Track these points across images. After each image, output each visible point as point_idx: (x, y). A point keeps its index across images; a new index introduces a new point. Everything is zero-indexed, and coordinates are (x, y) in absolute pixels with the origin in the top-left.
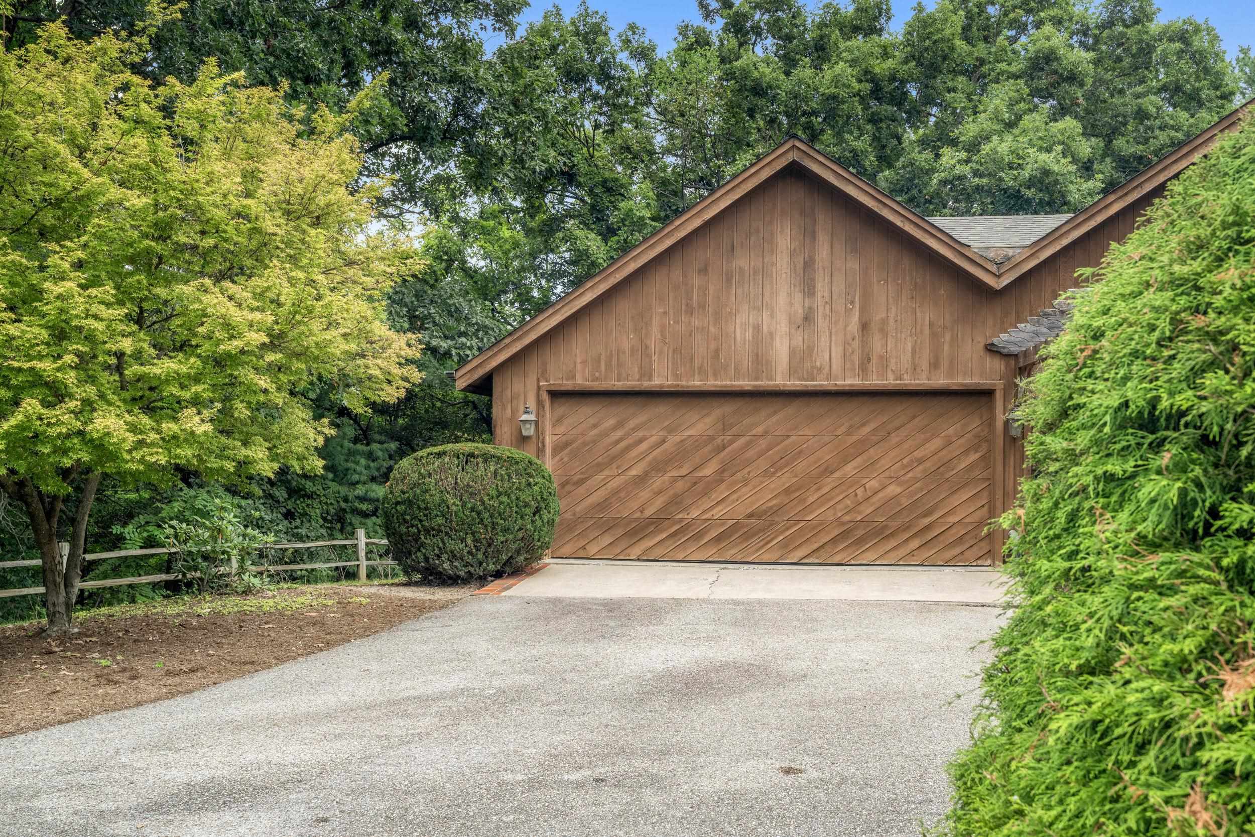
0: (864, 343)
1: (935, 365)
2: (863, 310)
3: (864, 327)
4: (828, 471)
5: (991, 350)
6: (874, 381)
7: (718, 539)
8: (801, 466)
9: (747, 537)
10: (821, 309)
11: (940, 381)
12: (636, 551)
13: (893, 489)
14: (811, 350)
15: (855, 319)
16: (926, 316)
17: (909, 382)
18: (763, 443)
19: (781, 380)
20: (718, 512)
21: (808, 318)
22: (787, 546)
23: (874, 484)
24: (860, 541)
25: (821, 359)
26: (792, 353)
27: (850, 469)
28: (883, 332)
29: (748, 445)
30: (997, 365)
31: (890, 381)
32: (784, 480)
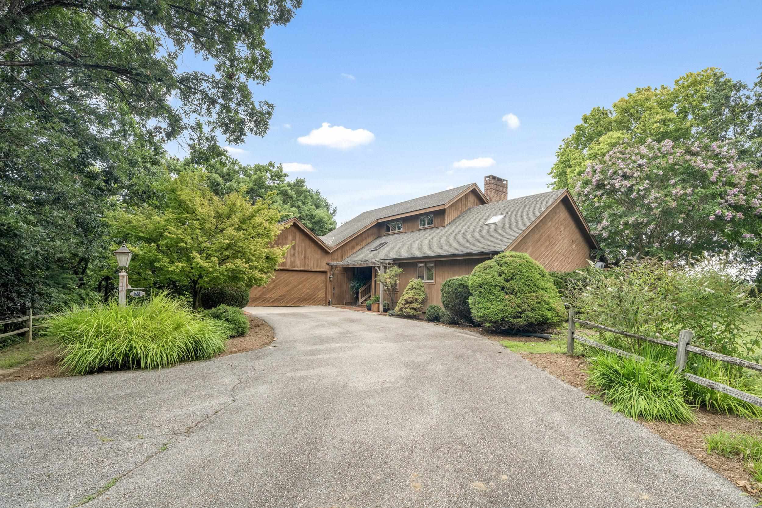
0: (305, 261)
1: (317, 266)
2: (305, 254)
3: (305, 257)
4: (296, 287)
5: (327, 264)
6: (306, 269)
7: (273, 302)
8: (291, 286)
9: (279, 301)
10: (297, 254)
11: (318, 270)
12: (254, 305)
13: (308, 291)
14: (294, 262)
15: (303, 256)
16: (316, 256)
17: (312, 269)
18: (283, 281)
19: (288, 268)
20: (273, 296)
21: (294, 255)
22: (287, 303)
23: (305, 290)
24: (302, 301)
25: (296, 263)
26: (291, 262)
27: (300, 286)
28: (308, 259)
29: (280, 281)
30: (328, 267)
31: (309, 269)
32: (287, 289)
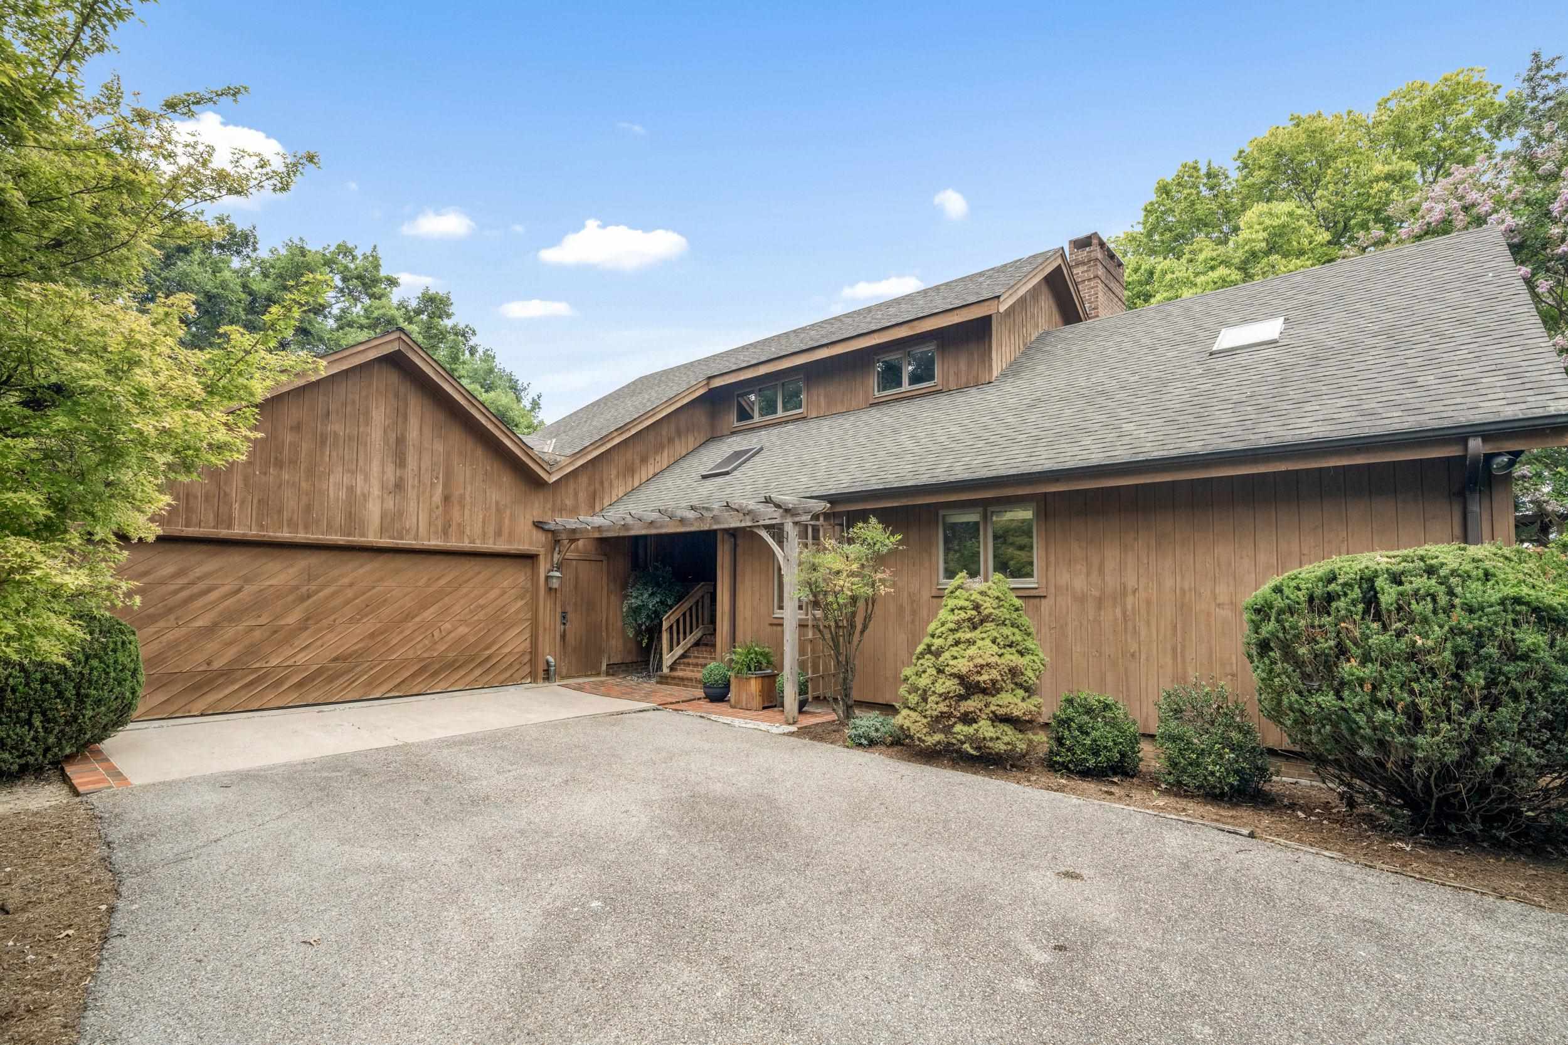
0: (446, 512)
1: (498, 533)
2: (446, 486)
3: (447, 499)
4: (408, 617)
5: (538, 525)
6: (453, 544)
7: (300, 684)
8: (386, 612)
9: (331, 679)
10: (411, 481)
11: (501, 547)
12: (200, 705)
13: (463, 630)
14: (400, 514)
15: (439, 490)
16: (494, 495)
17: (480, 545)
18: (350, 593)
19: (372, 538)
20: (301, 658)
21: (399, 486)
22: (371, 684)
23: (448, 626)
24: (435, 674)
25: (410, 522)
26: (383, 517)
27: (429, 614)
28: (463, 507)
29: (334, 595)
30: (540, 537)
31: (466, 545)
32: (370, 624)
